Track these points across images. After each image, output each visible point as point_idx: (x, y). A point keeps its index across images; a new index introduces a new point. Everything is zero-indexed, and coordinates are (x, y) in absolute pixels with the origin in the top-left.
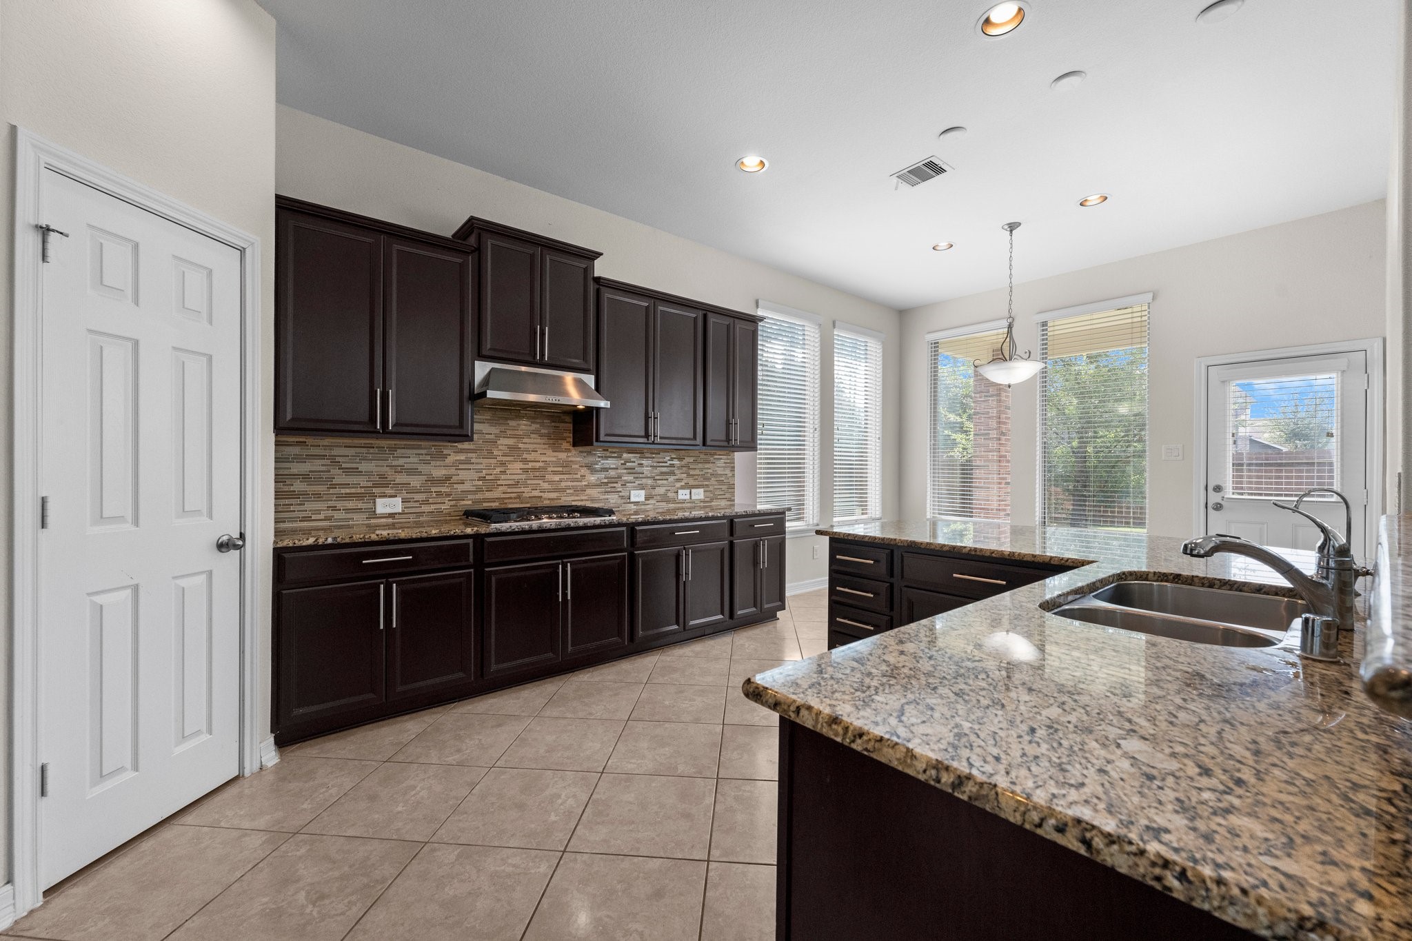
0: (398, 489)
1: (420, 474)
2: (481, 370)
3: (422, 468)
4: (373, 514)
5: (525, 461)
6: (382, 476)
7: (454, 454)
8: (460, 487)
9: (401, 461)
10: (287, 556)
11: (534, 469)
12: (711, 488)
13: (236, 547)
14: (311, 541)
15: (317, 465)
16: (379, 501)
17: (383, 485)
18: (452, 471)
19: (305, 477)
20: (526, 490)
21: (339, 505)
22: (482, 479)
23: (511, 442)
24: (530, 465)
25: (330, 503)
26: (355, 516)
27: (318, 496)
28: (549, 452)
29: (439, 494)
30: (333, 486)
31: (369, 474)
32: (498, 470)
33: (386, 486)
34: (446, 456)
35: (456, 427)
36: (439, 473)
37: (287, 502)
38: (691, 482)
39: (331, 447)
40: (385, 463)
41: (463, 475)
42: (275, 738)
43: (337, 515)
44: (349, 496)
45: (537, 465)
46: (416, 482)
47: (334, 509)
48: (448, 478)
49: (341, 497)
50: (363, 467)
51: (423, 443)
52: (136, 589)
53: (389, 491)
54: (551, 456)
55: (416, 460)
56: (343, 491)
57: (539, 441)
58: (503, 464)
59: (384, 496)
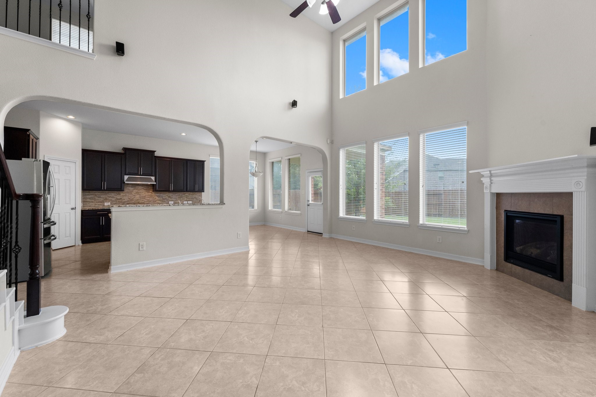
0: (109, 201)
1: (114, 198)
2: (126, 177)
3: (115, 196)
4: (104, 206)
5: (140, 195)
6: (106, 198)
7: (122, 194)
8: (124, 200)
9: (110, 195)
10: (83, 211)
11: (142, 197)
12: (194, 201)
13: (74, 209)
14: (88, 209)
15: (92, 196)
16: (105, 203)
17: (106, 200)
18: (122, 197)
19: (90, 198)
20: (140, 201)
21: (97, 204)
22: (129, 199)
23: (136, 191)
24: (141, 196)
25: (95, 203)
26: (100, 206)
27: (92, 202)
28: (146, 193)
29: (119, 202)
30: (95, 200)
31: (103, 198)
32: (133, 197)
33: (107, 200)
34: (120, 194)
35: (120, 189)
36: (118, 198)
37: (86, 203)
38: (188, 199)
39: (95, 193)
40: (106, 196)
41: (124, 198)
42: (82, 242)
43: (96, 206)
44: (99, 202)
45: (143, 196)
46: (113, 199)
47: (96, 204)
48: (121, 199)
49: (97, 202)
50: (102, 196)
51: (115, 192)
52: (59, 214)
53: (107, 201)
54: (147, 194)
55: (113, 195)
56: (97, 201)
57: (144, 190)
58: (134, 195)
59: (106, 202)
